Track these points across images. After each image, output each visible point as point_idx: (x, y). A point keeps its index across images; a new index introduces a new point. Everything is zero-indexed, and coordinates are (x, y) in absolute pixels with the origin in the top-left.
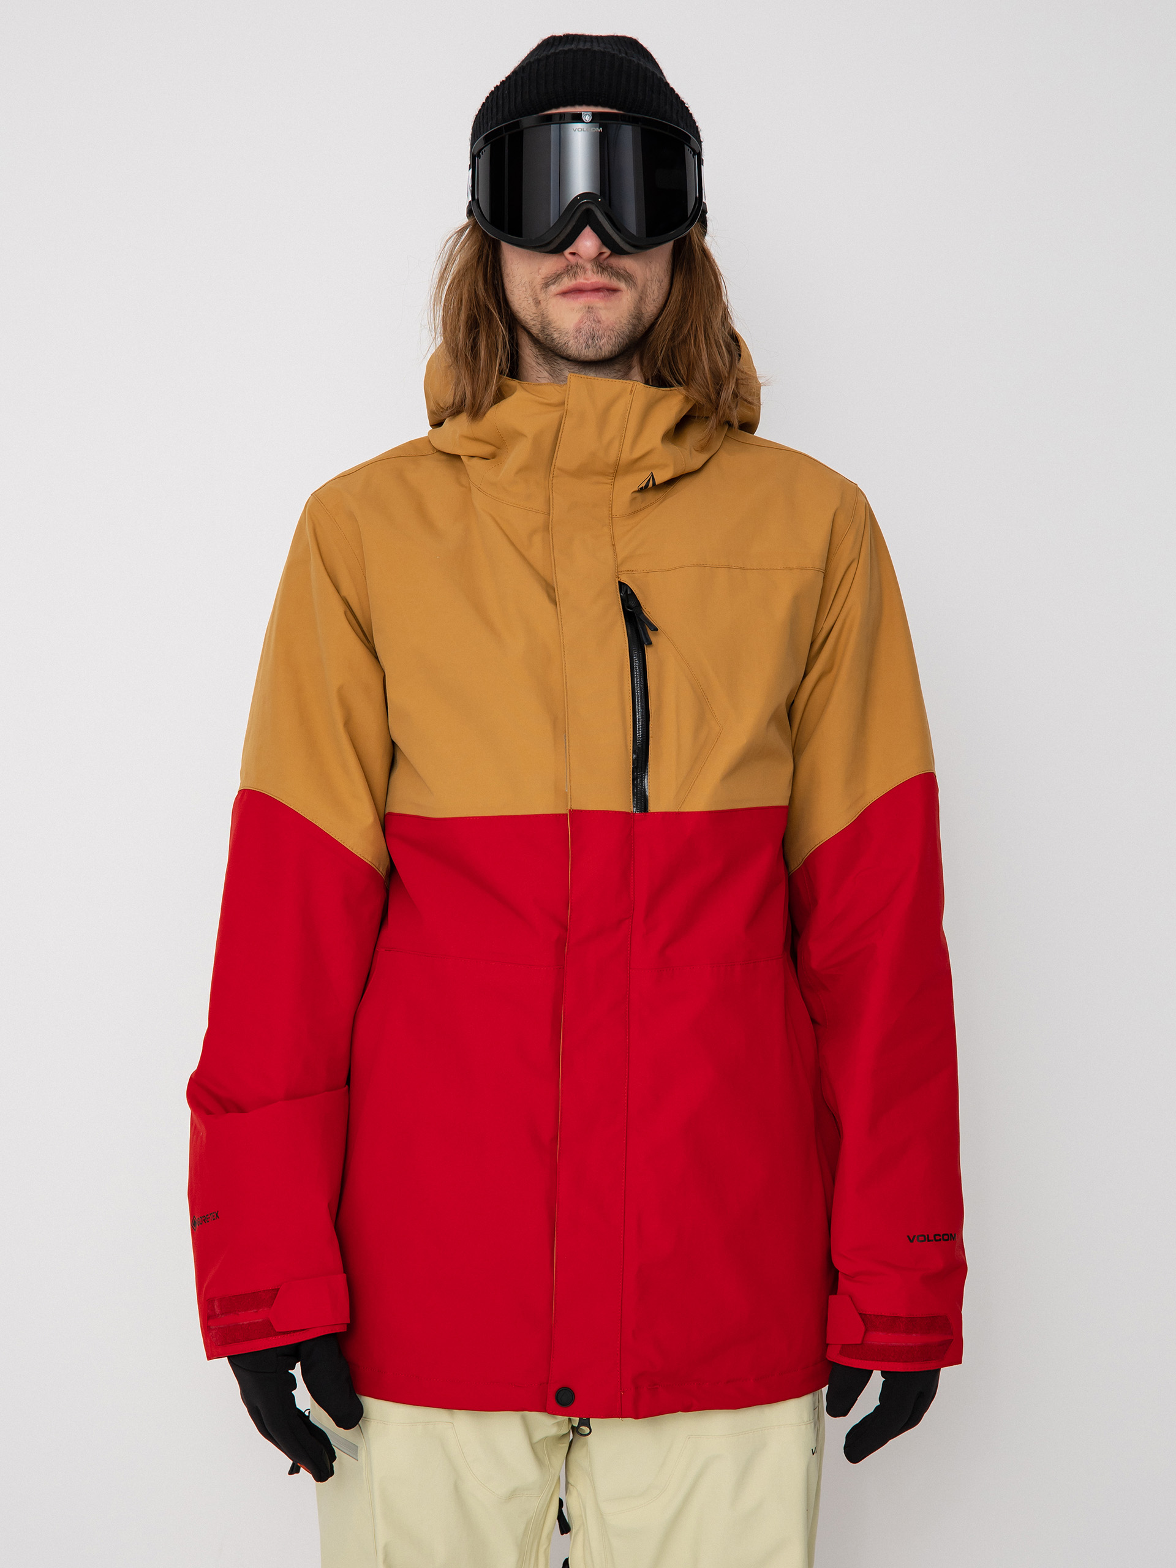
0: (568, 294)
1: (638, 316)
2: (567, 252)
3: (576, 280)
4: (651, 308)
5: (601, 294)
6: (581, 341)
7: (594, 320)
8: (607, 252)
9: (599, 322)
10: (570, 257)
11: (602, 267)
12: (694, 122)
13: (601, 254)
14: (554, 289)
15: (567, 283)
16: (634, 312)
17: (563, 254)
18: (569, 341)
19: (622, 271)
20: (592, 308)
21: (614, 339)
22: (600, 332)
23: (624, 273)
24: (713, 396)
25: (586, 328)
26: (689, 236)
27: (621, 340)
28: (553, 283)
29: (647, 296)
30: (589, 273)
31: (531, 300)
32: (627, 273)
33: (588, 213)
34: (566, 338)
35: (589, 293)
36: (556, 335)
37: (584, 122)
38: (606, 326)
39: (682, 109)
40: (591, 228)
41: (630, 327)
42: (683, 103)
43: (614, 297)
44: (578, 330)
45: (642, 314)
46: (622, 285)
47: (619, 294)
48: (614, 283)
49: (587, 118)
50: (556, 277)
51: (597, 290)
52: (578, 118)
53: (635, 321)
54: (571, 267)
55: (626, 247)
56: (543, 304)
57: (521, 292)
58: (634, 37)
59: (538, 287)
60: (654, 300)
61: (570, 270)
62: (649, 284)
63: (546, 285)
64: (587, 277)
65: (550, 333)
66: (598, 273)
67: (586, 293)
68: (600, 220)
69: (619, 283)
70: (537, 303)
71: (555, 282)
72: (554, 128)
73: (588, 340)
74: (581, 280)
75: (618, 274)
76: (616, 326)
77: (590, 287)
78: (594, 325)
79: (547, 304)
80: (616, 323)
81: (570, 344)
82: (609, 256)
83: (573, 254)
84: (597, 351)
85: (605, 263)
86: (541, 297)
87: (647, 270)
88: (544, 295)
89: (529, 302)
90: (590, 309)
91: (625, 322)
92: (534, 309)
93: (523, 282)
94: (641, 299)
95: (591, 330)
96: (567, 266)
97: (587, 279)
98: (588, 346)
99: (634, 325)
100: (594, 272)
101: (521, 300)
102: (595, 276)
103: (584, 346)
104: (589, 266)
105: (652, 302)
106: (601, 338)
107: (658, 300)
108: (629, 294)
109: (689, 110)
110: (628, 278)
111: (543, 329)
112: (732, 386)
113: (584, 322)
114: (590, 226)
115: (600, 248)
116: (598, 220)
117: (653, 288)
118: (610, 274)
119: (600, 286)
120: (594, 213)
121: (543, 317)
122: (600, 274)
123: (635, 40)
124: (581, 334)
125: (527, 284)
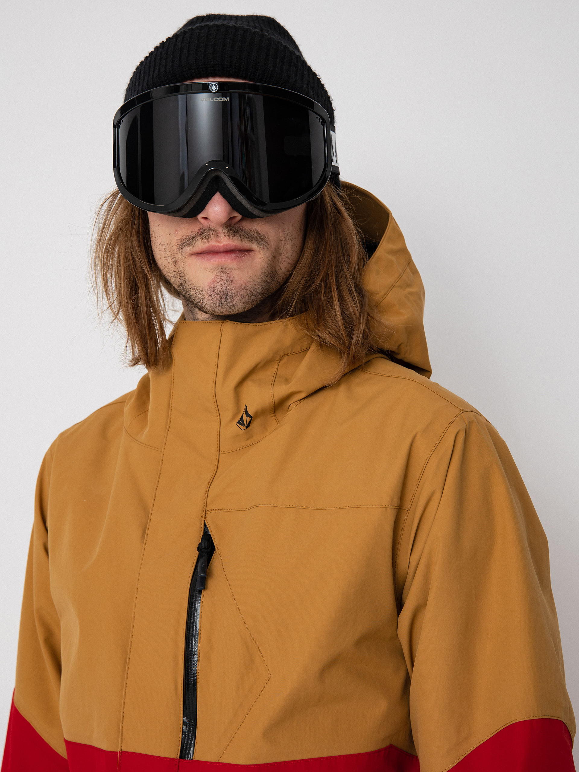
0: (202, 255)
1: (272, 272)
2: (200, 216)
3: (208, 242)
4: (284, 265)
5: (233, 255)
6: (215, 299)
7: (227, 280)
8: (239, 216)
9: (232, 281)
10: (202, 221)
11: (233, 230)
12: (326, 92)
13: (232, 218)
14: (188, 249)
15: (200, 245)
16: (267, 271)
17: (197, 219)
18: (203, 299)
19: (253, 233)
20: (225, 269)
21: (247, 297)
22: (233, 291)
23: (257, 235)
24: (346, 339)
25: (219, 287)
26: (322, 197)
27: (254, 297)
28: (188, 245)
29: (280, 255)
30: (222, 236)
31: (170, 260)
32: (259, 234)
33: (217, 179)
34: (200, 296)
35: (222, 255)
36: (192, 293)
37: (211, 92)
38: (239, 285)
39: (314, 79)
40: (221, 194)
41: (264, 284)
42: (314, 75)
43: (246, 258)
44: (212, 289)
45: (276, 271)
46: (255, 246)
47: (252, 254)
48: (246, 244)
49: (214, 88)
50: (192, 240)
51: (229, 251)
52: (205, 88)
53: (269, 279)
54: (204, 231)
55: (255, 212)
56: (180, 263)
57: (161, 252)
58: (272, 16)
59: (175, 247)
60: (288, 258)
61: (204, 233)
62: (283, 243)
63: (182, 246)
64: (219, 239)
65: (187, 290)
66: (229, 236)
67: (219, 254)
68: (229, 187)
69: (251, 244)
70: (176, 262)
71: (190, 244)
72: (181, 98)
73: (221, 298)
74: (213, 243)
75: (250, 237)
76: (249, 285)
77: (222, 250)
78: (227, 285)
79: (183, 264)
80: (249, 282)
81: (205, 301)
82: (241, 220)
83: (206, 218)
84: (230, 309)
85: (237, 226)
86: (178, 257)
87: (280, 230)
88: (180, 255)
89: (169, 261)
90: (223, 269)
91: (259, 280)
92: (173, 268)
93: (163, 242)
94: (275, 258)
95: (224, 289)
96: (201, 229)
97: (219, 242)
98: (221, 304)
99: (267, 283)
100: (225, 235)
101: (162, 259)
102: (227, 239)
103: (218, 303)
104: (220, 230)
105: (286, 260)
106: (234, 297)
107: (292, 257)
108: (262, 254)
109: (321, 81)
110: (261, 239)
111: (182, 285)
112: (363, 326)
113: (218, 281)
114: (220, 192)
115: (230, 214)
116: (227, 186)
117: (287, 247)
118: (242, 236)
119: (232, 248)
120: (223, 180)
121: (181, 274)
122: (231, 237)
123: (273, 19)
124: (214, 293)
125: (166, 245)
